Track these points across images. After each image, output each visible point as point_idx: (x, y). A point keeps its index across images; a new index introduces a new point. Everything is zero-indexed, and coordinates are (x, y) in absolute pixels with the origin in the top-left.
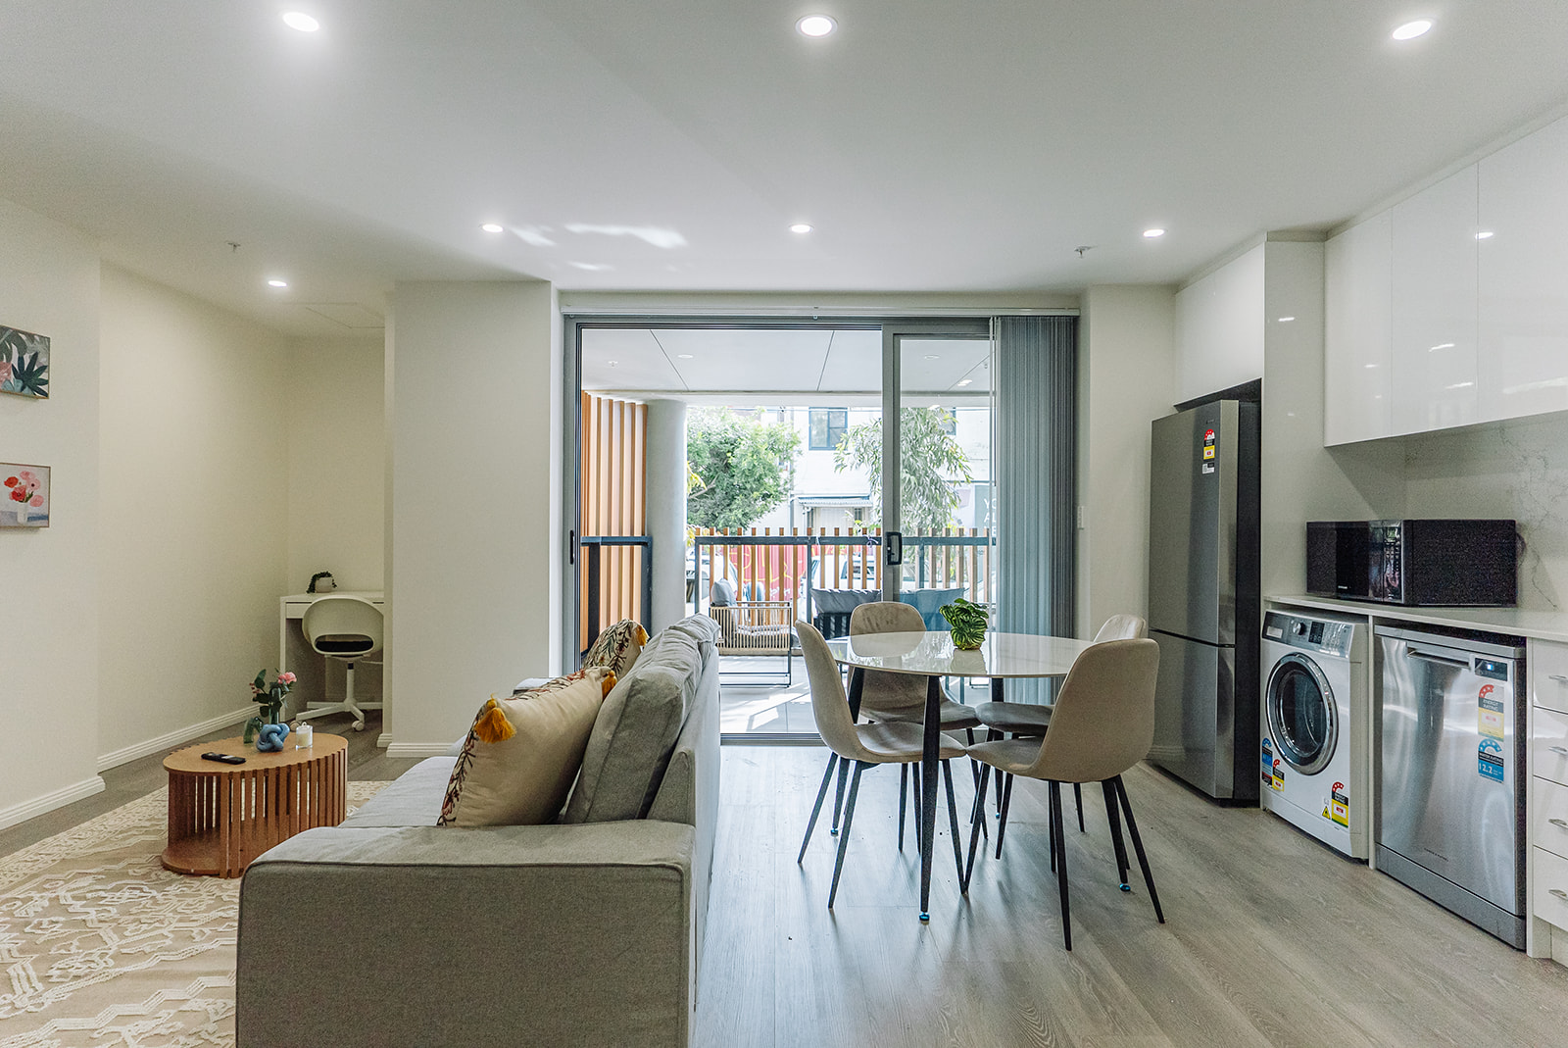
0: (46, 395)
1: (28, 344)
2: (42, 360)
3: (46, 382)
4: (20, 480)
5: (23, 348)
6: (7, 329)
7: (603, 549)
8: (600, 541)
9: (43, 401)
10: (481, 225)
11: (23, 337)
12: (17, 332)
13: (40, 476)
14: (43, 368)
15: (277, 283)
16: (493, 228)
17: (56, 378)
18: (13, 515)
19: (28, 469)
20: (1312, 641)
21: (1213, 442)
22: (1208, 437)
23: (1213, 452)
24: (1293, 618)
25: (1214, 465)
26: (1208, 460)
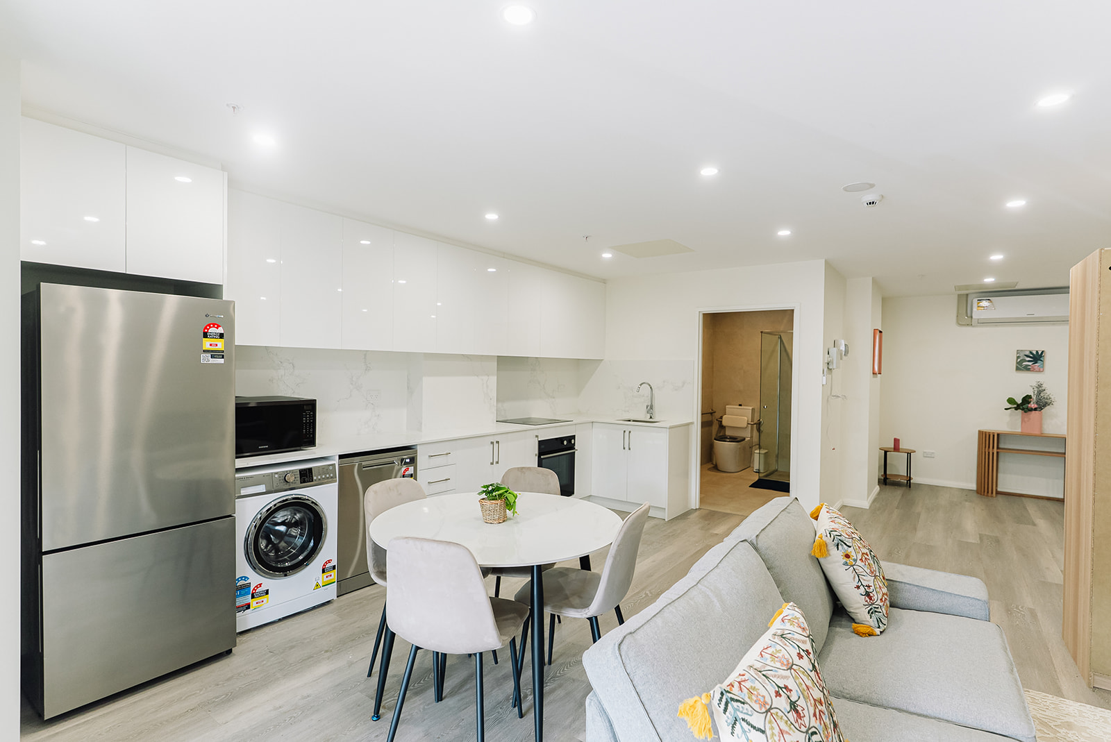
20: (304, 482)
21: (221, 336)
22: (212, 330)
23: (220, 345)
24: (276, 473)
25: (223, 357)
26: (212, 351)
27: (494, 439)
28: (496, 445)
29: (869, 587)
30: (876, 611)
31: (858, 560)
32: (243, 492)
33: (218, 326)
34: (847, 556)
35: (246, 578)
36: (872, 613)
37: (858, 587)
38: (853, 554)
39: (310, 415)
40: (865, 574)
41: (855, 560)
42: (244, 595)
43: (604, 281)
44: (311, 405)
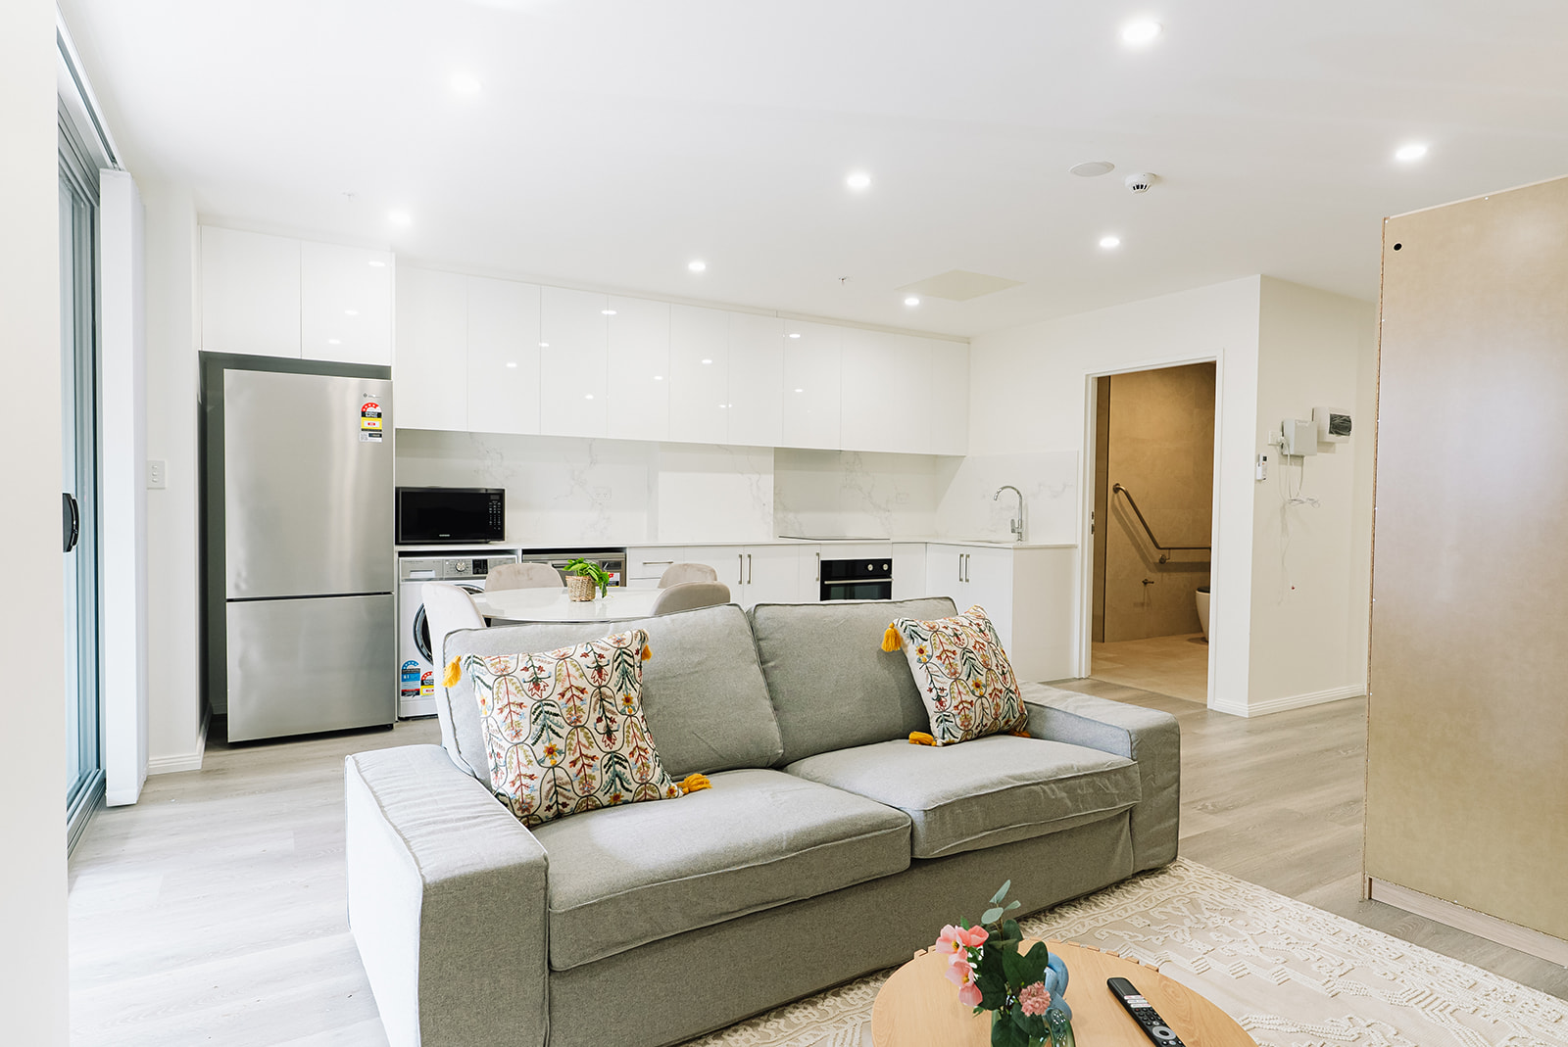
20: (478, 573)
21: (379, 415)
22: (370, 410)
23: (378, 424)
24: (447, 560)
25: (381, 436)
26: (371, 430)
27: (745, 552)
28: (746, 561)
29: (943, 690)
30: (946, 720)
31: (934, 657)
32: (413, 575)
33: (376, 406)
34: (921, 651)
35: (415, 663)
36: (941, 721)
37: (931, 690)
38: (928, 650)
39: (497, 505)
40: (939, 674)
41: (930, 657)
42: (413, 680)
43: (967, 341)
44: (500, 494)
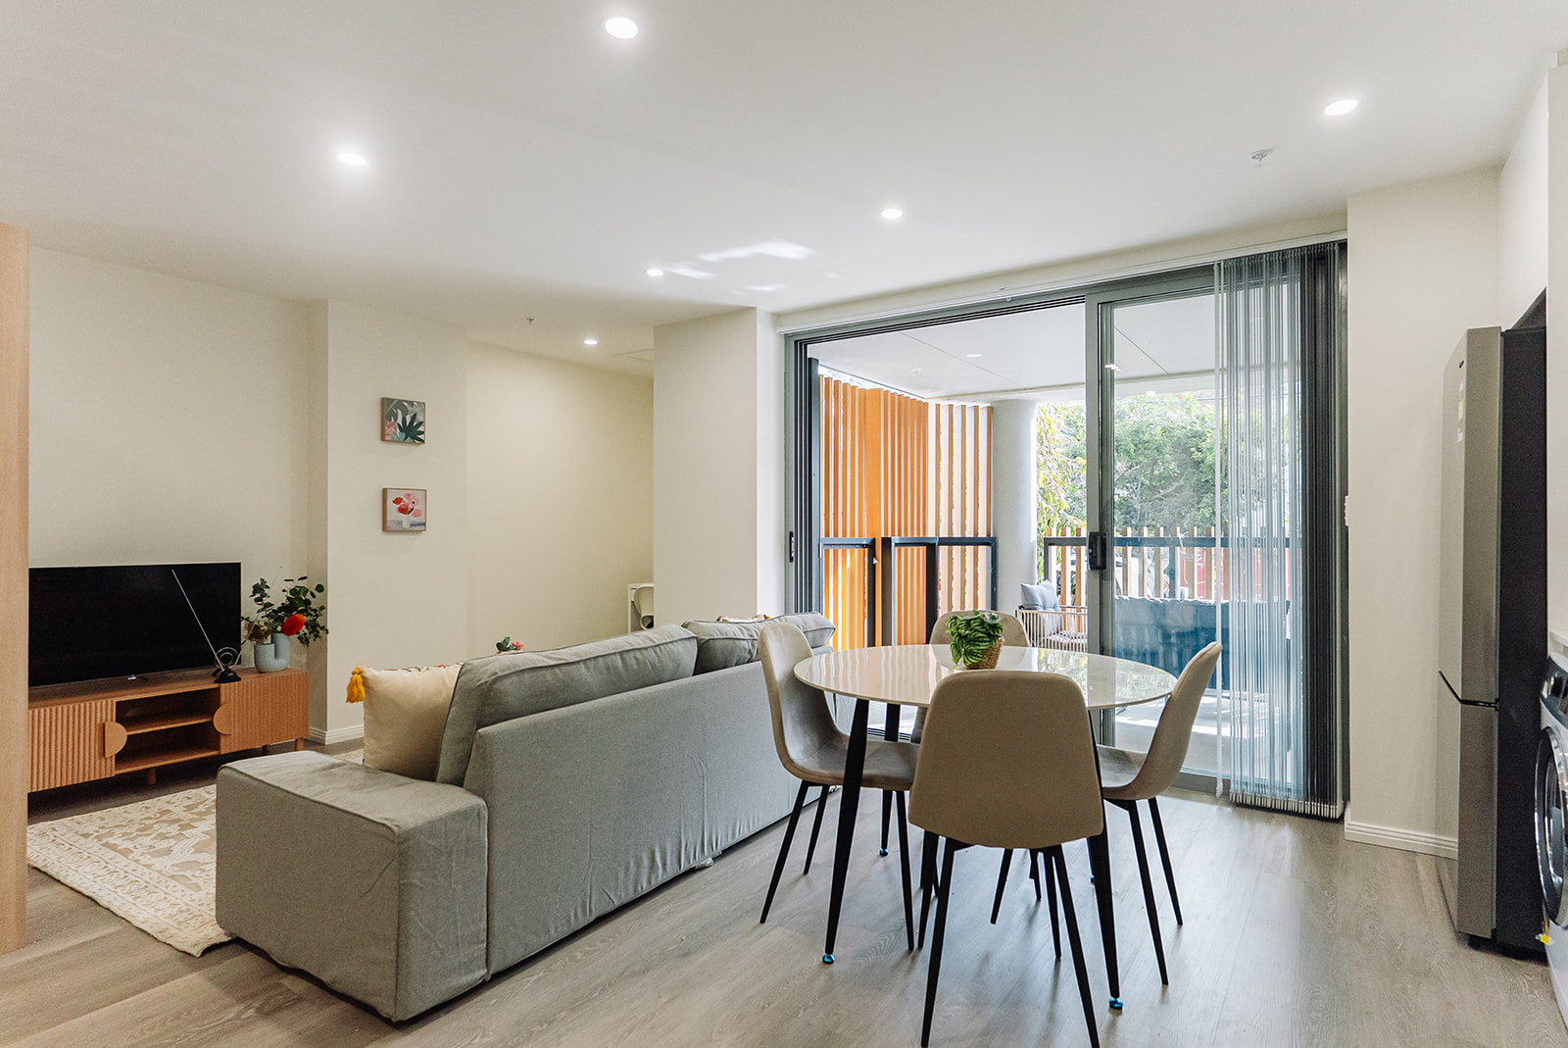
0: (423, 442)
1: (409, 408)
2: (420, 418)
3: (423, 433)
4: (404, 499)
5: (405, 412)
6: (394, 400)
7: (943, 551)
8: (937, 542)
9: (422, 445)
10: (645, 271)
11: (406, 404)
12: (400, 401)
13: (419, 496)
14: (420, 424)
15: (591, 342)
16: (655, 272)
17: (429, 430)
18: (400, 523)
19: (409, 492)
